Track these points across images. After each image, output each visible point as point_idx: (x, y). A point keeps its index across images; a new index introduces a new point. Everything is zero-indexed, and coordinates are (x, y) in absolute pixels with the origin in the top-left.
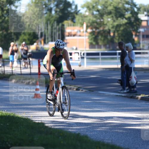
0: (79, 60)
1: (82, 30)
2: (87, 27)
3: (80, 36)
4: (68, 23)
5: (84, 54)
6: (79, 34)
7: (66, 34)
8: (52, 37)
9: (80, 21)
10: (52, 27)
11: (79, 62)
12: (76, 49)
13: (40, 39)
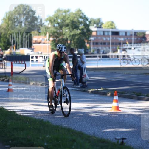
0: (43, 62)
1: (45, 39)
2: (50, 36)
3: (44, 43)
4: (35, 33)
5: (47, 57)
6: (43, 41)
7: (33, 42)
8: (22, 44)
9: (44, 31)
10: (22, 36)
11: (43, 64)
12: (41, 53)
13: (13, 46)
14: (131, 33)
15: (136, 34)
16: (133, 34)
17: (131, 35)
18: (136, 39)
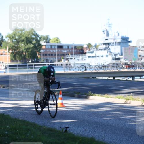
0: (4, 70)
1: (6, 51)
2: (9, 49)
3: (5, 55)
5: (7, 66)
9: (5, 46)
14: (72, 47)
15: (76, 47)
16: (74, 47)
17: (72, 48)
18: (76, 51)
